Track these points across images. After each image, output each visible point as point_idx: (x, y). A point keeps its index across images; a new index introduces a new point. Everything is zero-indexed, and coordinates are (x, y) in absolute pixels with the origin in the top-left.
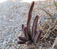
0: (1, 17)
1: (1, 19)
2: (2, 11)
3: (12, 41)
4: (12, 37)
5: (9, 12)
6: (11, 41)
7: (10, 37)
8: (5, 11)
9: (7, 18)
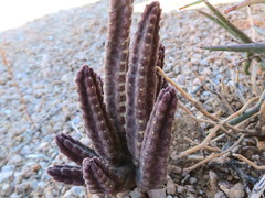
0: (31, 65)
1: (28, 73)
2: (44, 41)
3: (40, 172)
4: (47, 151)
5: (69, 43)
6: (36, 171)
7: (41, 151)
8: (53, 40)
9: (52, 66)
